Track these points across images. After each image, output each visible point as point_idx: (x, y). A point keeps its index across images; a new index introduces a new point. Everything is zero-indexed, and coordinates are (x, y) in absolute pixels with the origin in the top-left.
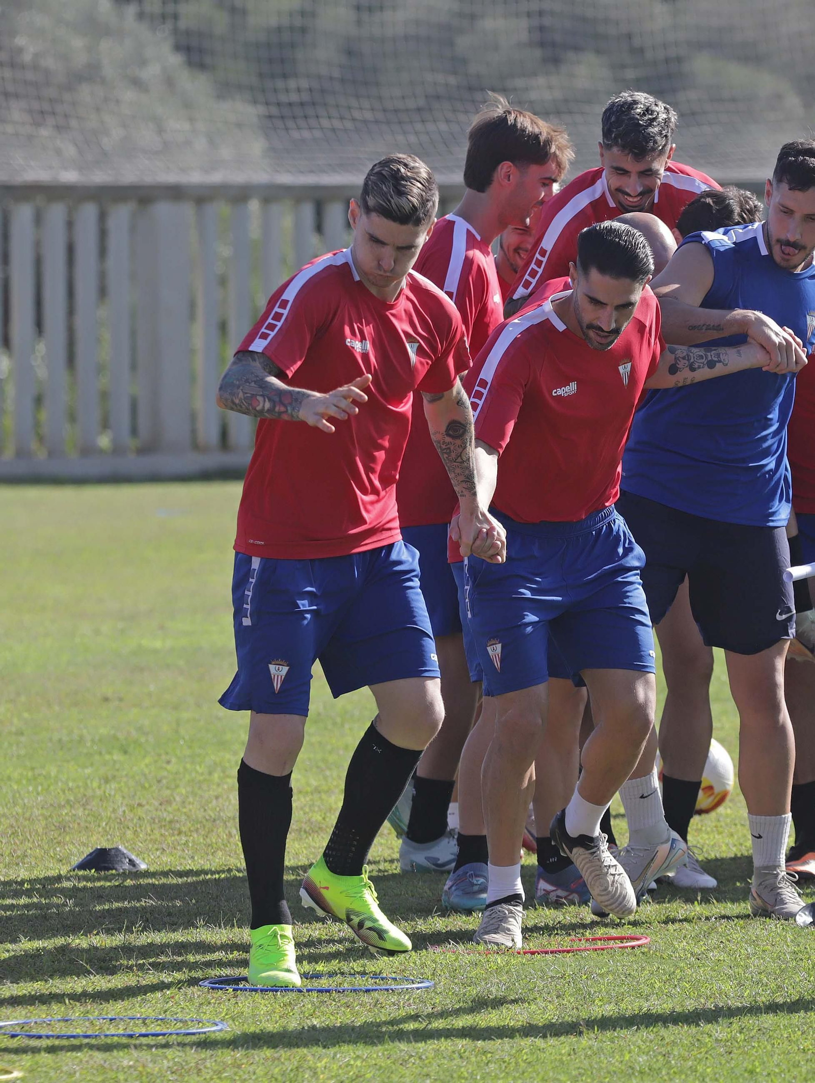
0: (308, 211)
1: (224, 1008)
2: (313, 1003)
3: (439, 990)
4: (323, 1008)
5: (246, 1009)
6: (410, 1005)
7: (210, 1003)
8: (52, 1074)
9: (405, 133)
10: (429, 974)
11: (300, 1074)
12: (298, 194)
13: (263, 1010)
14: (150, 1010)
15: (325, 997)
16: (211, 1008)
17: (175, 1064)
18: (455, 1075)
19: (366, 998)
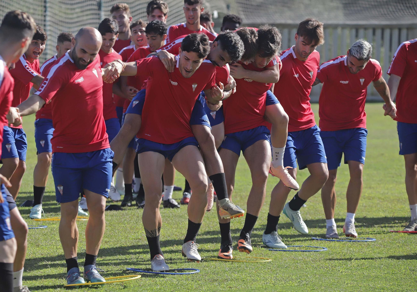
0: (354, 31)
1: (326, 244)
2: (351, 244)
3: (385, 242)
4: (354, 245)
5: (333, 245)
6: (377, 245)
7: (323, 243)
8: (280, 260)
9: (382, 8)
10: (383, 237)
11: (347, 263)
12: (352, 27)
13: (337, 245)
14: (307, 244)
15: (354, 243)
16: (323, 244)
17: (313, 259)
18: (390, 264)
19: (365, 243)
